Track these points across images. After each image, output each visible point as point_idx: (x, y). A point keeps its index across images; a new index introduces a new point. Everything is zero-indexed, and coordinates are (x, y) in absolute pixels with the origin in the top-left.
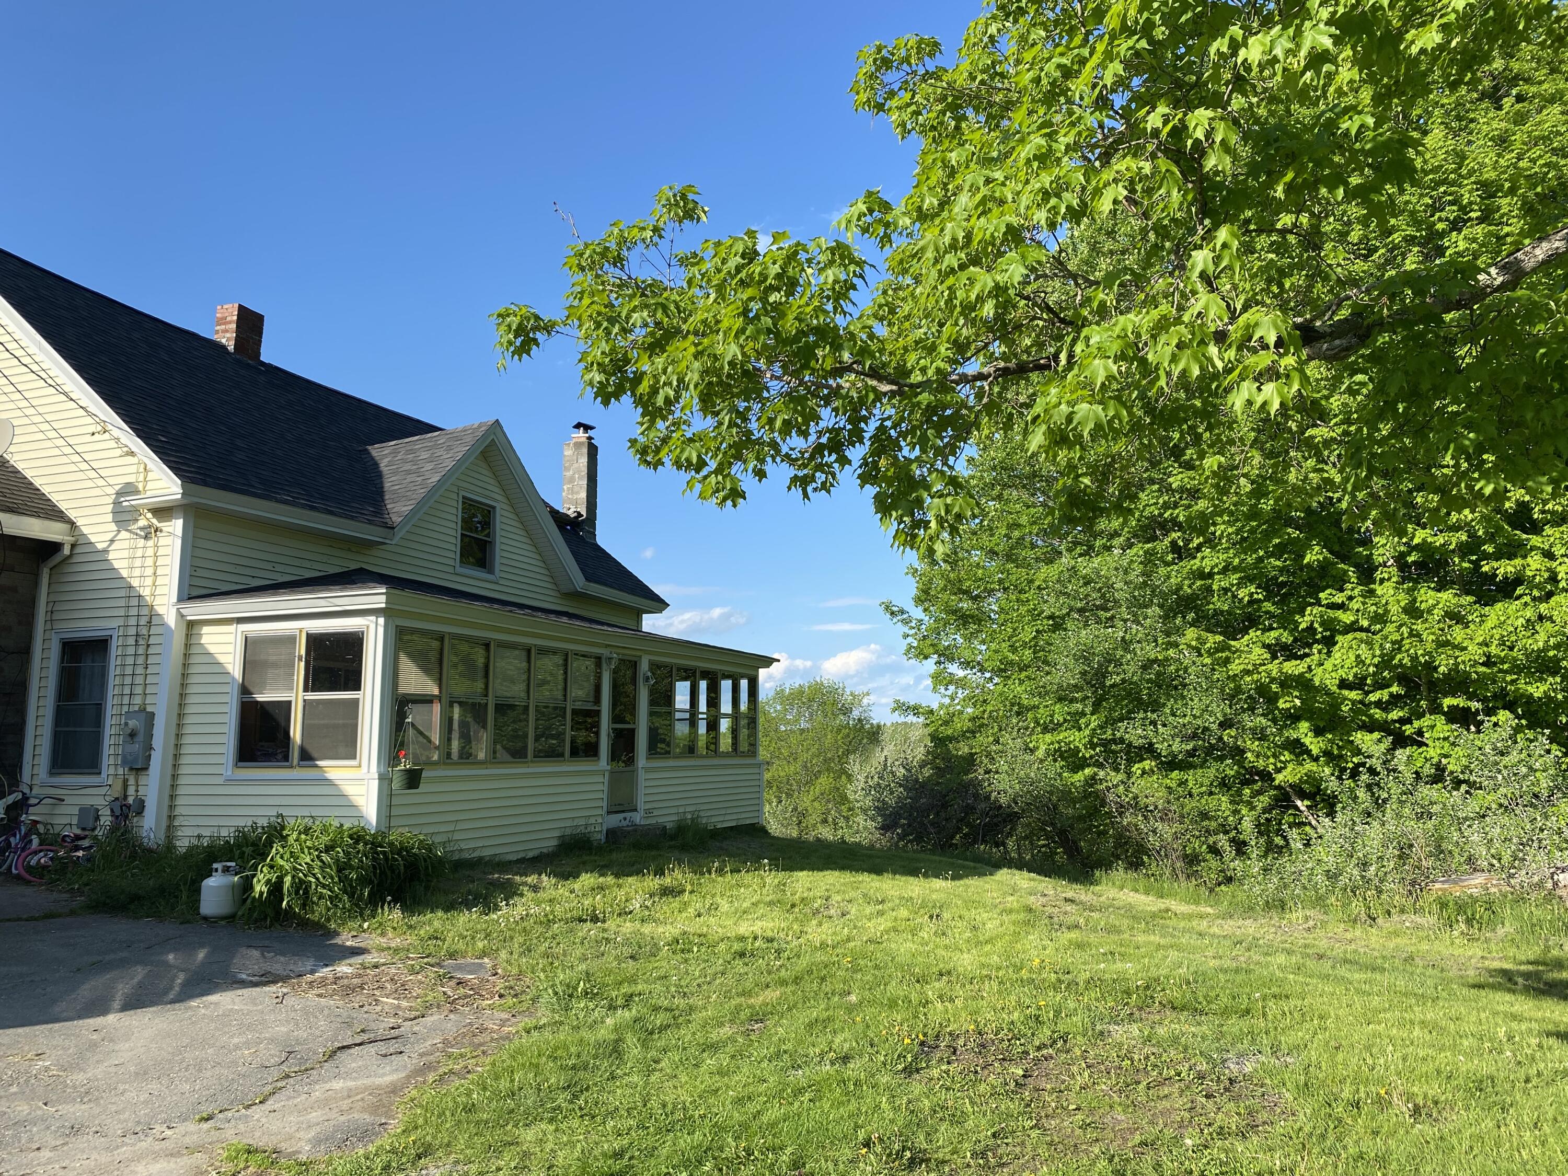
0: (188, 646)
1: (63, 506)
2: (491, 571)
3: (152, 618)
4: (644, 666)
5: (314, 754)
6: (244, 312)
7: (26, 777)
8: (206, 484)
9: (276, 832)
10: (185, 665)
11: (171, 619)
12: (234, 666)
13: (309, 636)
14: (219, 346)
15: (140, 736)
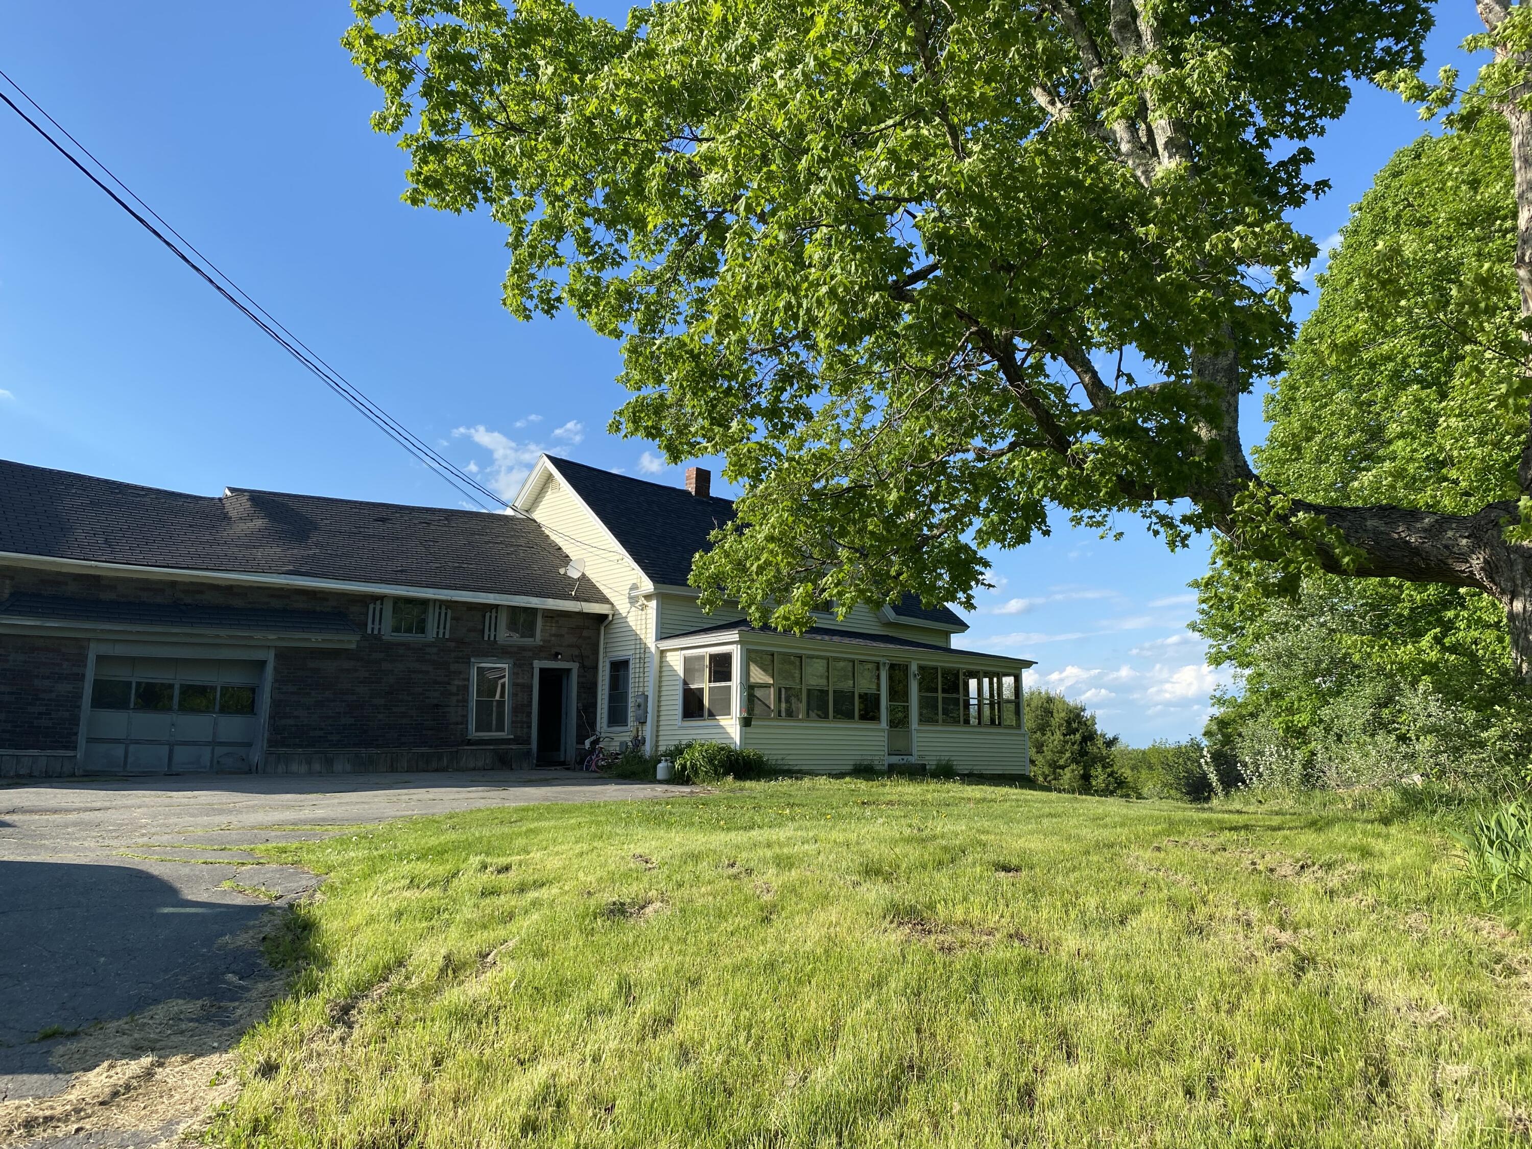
0: (661, 662)
1: (608, 596)
3: (646, 648)
4: (914, 668)
5: (714, 712)
6: (699, 471)
7: (598, 729)
8: (664, 583)
9: (689, 746)
10: (660, 672)
11: (653, 649)
12: (679, 669)
13: (711, 656)
14: (686, 493)
15: (642, 706)
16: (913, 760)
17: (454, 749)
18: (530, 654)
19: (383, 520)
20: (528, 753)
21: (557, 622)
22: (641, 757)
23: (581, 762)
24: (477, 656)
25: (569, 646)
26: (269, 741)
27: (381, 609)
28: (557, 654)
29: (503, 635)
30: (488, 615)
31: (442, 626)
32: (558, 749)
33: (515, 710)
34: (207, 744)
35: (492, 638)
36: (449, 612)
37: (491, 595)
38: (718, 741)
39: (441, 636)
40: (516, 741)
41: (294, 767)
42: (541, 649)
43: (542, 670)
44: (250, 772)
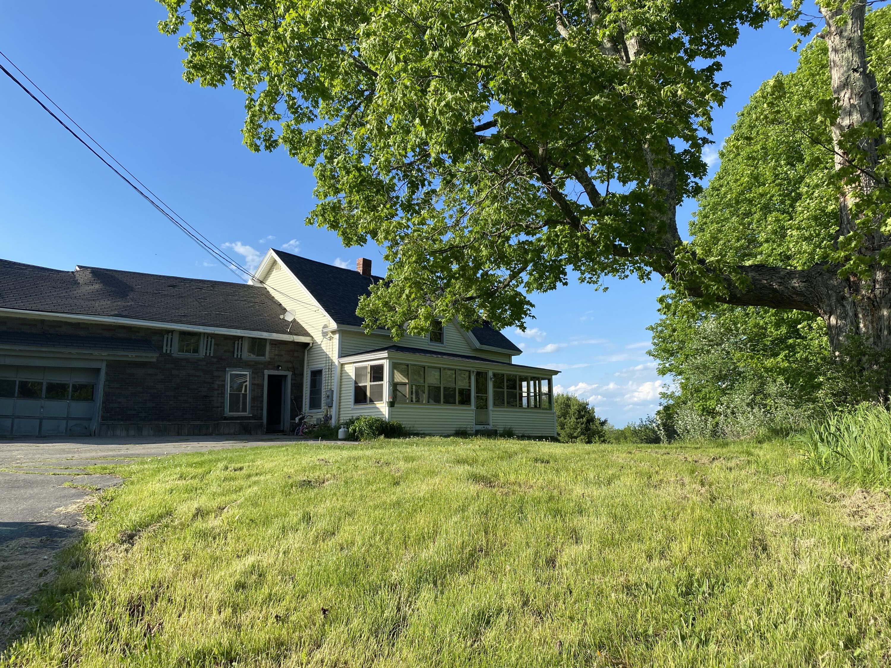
0: (341, 371)
1: (310, 332)
2: (443, 343)
3: (332, 362)
4: (490, 374)
5: (373, 400)
6: (364, 260)
8: (343, 323)
10: (341, 376)
11: (337, 363)
12: (352, 375)
13: (370, 366)
14: (357, 273)
15: (330, 397)
16: (490, 427)
17: (216, 422)
18: (262, 366)
19: (174, 286)
20: (261, 425)
21: (279, 347)
22: (329, 427)
23: (293, 431)
24: (230, 367)
25: (286, 362)
26: (102, 417)
27: (172, 338)
28: (279, 366)
29: (246, 355)
30: (236, 342)
31: (209, 348)
32: (279, 423)
33: (253, 399)
34: (64, 419)
35: (239, 357)
36: (213, 340)
37: (239, 331)
38: (374, 416)
39: (208, 355)
40: (253, 418)
41: (118, 432)
42: (269, 363)
43: (269, 376)
44: (91, 435)
